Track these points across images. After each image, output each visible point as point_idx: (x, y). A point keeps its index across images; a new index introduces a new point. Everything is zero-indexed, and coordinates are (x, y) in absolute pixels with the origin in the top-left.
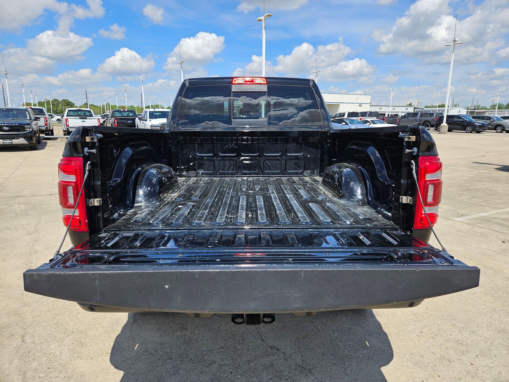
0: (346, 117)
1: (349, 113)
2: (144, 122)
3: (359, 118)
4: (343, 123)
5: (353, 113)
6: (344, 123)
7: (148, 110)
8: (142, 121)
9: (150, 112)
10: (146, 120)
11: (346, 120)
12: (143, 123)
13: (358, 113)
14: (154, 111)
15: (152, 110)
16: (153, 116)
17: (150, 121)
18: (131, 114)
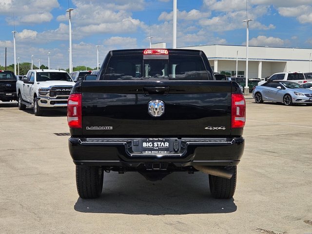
0: (285, 79)
1: (289, 74)
2: (30, 85)
3: (303, 81)
4: (278, 87)
5: (295, 74)
6: (280, 87)
7: (35, 71)
8: (26, 84)
9: (37, 73)
10: (33, 83)
11: (282, 83)
12: (28, 86)
13: (302, 74)
14: (42, 71)
15: (40, 71)
16: (41, 77)
17: (38, 83)
18: (8, 76)
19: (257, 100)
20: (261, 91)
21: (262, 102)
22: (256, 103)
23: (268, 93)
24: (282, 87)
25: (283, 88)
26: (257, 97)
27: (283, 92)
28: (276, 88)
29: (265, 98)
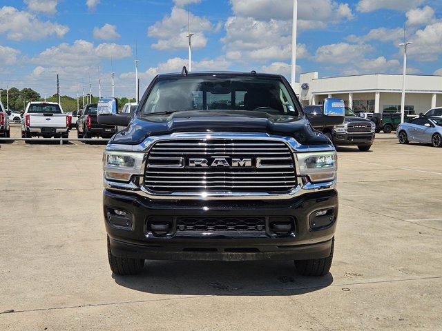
6: (428, 125)
19: (402, 140)
20: (405, 129)
21: (407, 143)
22: (401, 143)
23: (414, 132)
24: (431, 124)
25: (432, 126)
26: (401, 137)
27: (432, 131)
28: (423, 125)
29: (411, 138)
